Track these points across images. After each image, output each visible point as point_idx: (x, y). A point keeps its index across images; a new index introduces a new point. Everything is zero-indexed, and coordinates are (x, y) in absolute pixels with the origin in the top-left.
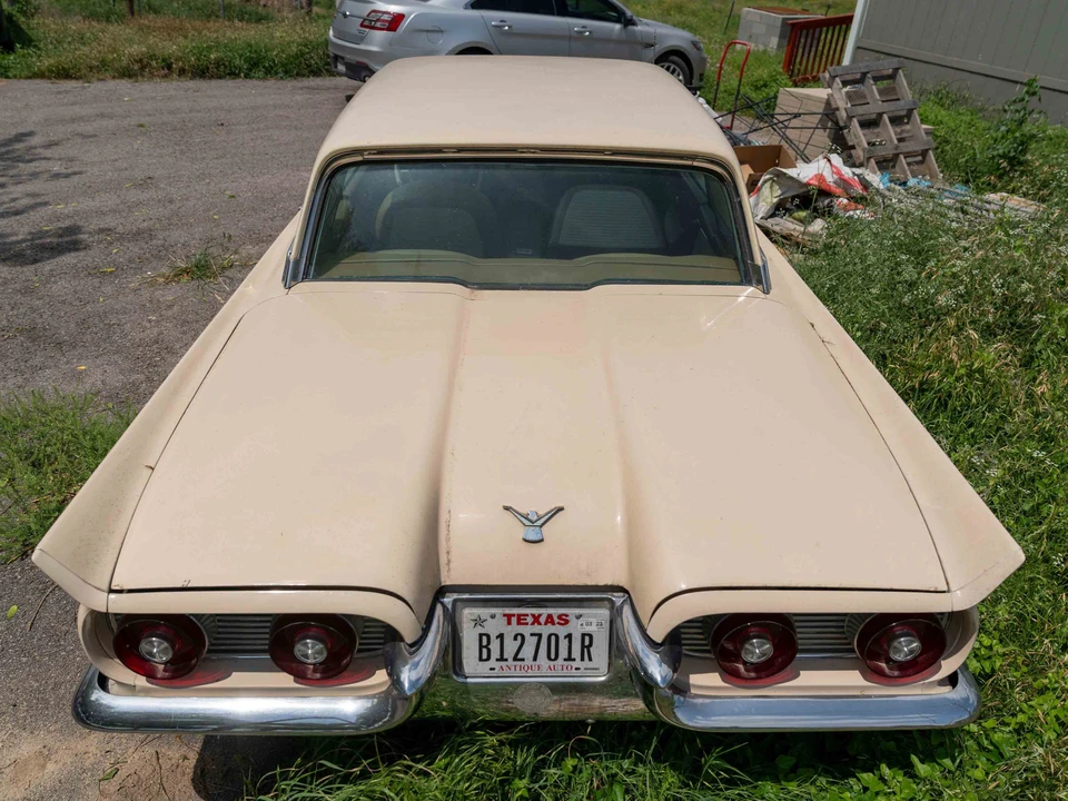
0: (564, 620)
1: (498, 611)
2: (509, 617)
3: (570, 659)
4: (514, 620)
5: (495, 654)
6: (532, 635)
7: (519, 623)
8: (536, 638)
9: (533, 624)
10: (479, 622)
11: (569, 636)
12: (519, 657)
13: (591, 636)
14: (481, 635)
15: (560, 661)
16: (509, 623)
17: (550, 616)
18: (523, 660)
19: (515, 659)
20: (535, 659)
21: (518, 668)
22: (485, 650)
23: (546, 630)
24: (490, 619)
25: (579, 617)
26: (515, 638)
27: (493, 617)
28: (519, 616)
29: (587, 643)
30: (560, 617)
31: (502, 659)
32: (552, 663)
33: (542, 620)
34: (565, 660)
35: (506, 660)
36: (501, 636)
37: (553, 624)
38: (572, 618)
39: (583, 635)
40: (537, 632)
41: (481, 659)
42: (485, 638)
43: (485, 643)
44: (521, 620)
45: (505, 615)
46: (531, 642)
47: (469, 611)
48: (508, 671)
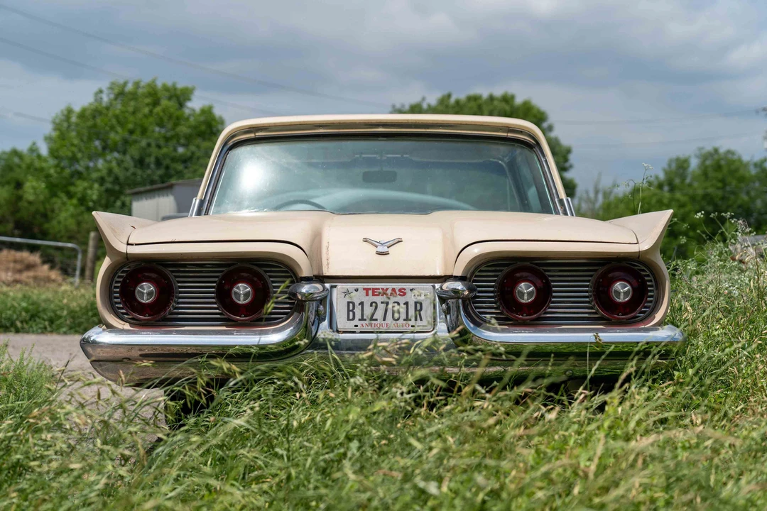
0: (403, 293)
1: (360, 286)
2: (367, 290)
3: (407, 319)
4: (370, 292)
5: (358, 315)
6: (382, 303)
7: (373, 295)
8: (384, 305)
9: (382, 295)
10: (347, 293)
11: (406, 304)
12: (374, 318)
13: (421, 304)
14: (349, 303)
15: (401, 321)
16: (367, 295)
17: (394, 290)
18: (376, 320)
19: (371, 319)
20: (384, 320)
22: (351, 313)
23: (391, 299)
24: (354, 292)
25: (412, 290)
26: (371, 305)
27: (357, 290)
28: (374, 289)
29: (418, 308)
30: (400, 290)
31: (362, 319)
32: (396, 323)
33: (389, 292)
34: (405, 320)
35: (365, 320)
36: (362, 304)
37: (396, 295)
38: (408, 291)
39: (416, 303)
40: (385, 301)
41: (349, 319)
42: (351, 305)
43: (351, 308)
44: (375, 292)
45: (364, 289)
46: (381, 307)
47: (341, 286)
48: (367, 327)
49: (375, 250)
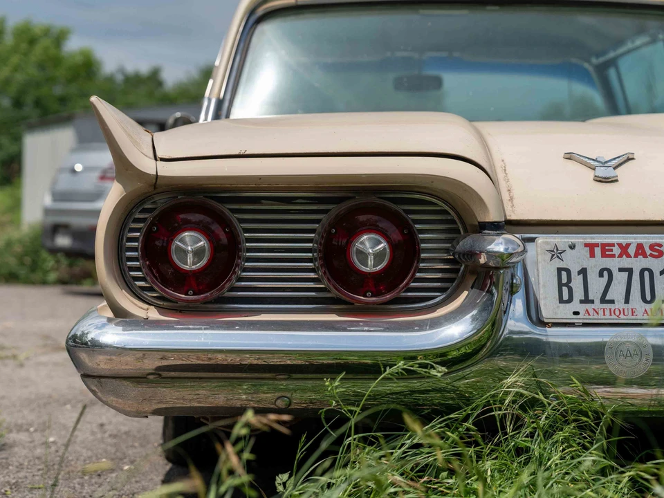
0: (657, 251)
1: (579, 239)
2: (591, 247)
4: (598, 251)
5: (578, 294)
6: (621, 270)
7: (604, 255)
8: (625, 275)
9: (620, 256)
10: (556, 253)
12: (608, 298)
14: (559, 270)
15: (658, 303)
16: (592, 255)
17: (640, 247)
18: (612, 302)
19: (603, 300)
20: (627, 301)
21: (607, 312)
22: (565, 290)
23: (637, 264)
24: (568, 249)
26: (601, 275)
27: (572, 247)
28: (604, 246)
30: (652, 247)
31: (586, 300)
32: (648, 306)
33: (632, 250)
35: (592, 302)
36: (583, 272)
37: (645, 256)
40: (626, 266)
41: (561, 301)
42: (564, 274)
43: (564, 280)
44: (606, 250)
45: (586, 245)
46: (620, 279)
47: (544, 240)
48: (596, 316)
49: (591, 174)
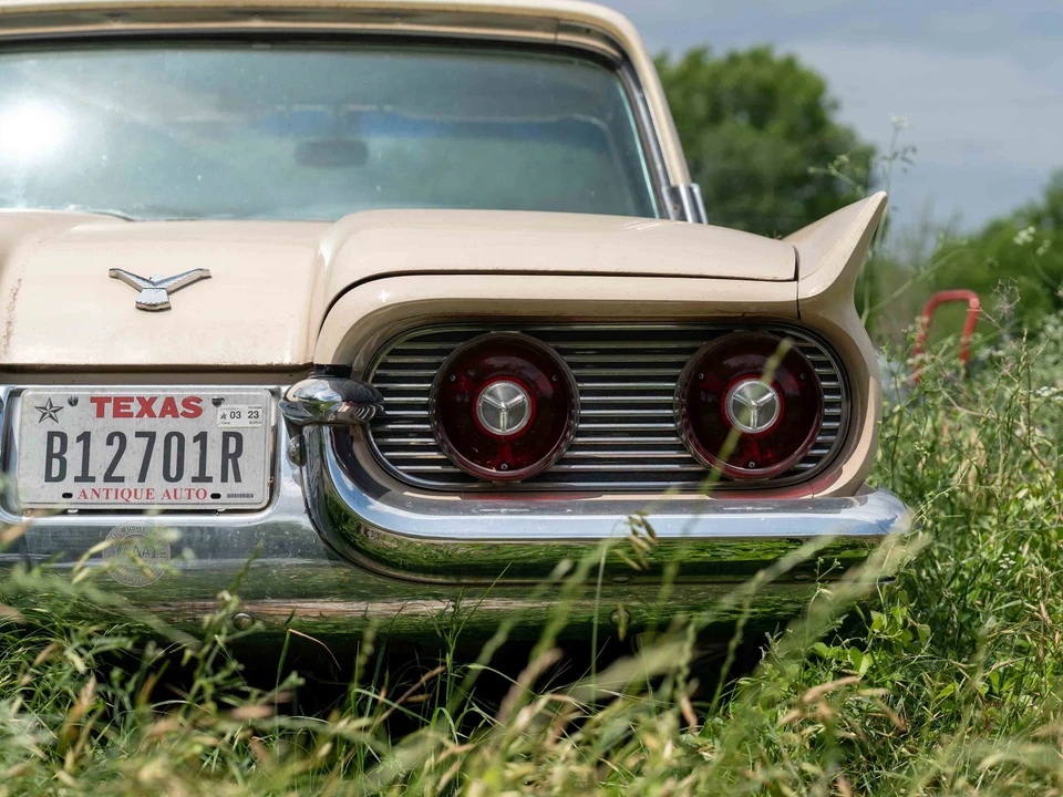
0: (193, 408)
1: (84, 391)
2: (100, 402)
3: (202, 477)
4: (109, 407)
5: (74, 469)
6: (138, 434)
7: (117, 414)
8: (145, 440)
9: (140, 415)
10: (49, 411)
11: (202, 438)
12: (115, 474)
13: (239, 437)
14: (51, 435)
15: (186, 482)
16: (100, 414)
17: (170, 401)
18: (121, 479)
19: (108, 478)
20: (142, 478)
21: (112, 495)
22: (56, 463)
23: (162, 426)
24: (67, 407)
25: (217, 402)
26: (110, 442)
27: (73, 402)
28: (118, 400)
29: (232, 449)
30: (186, 403)
31: (85, 477)
32: (171, 486)
33: (157, 408)
34: (194, 480)
35: (93, 479)
36: (85, 438)
37: (175, 415)
38: (207, 405)
39: (226, 436)
40: (147, 429)
41: (49, 478)
42: (57, 441)
43: (56, 449)
44: (120, 407)
45: (93, 400)
46: (137, 447)
47: (34, 392)
48: (95, 499)
